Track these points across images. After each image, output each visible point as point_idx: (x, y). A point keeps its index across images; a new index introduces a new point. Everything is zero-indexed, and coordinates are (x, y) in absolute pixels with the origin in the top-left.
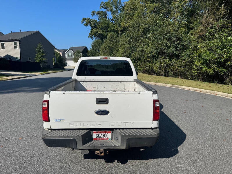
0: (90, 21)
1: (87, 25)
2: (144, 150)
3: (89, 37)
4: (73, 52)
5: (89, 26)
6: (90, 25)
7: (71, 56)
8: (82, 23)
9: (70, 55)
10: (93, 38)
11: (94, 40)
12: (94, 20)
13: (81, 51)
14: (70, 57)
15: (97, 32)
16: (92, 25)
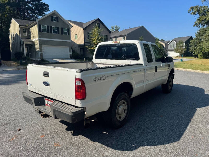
0: (199, 8)
1: (194, 14)
2: (105, 134)
3: (194, 26)
4: (176, 43)
5: (197, 14)
6: (199, 12)
7: (174, 46)
8: (189, 12)
9: (172, 45)
10: (199, 26)
11: (200, 28)
12: (204, 7)
13: (185, 42)
14: (172, 48)
15: (205, 19)
16: (201, 12)
